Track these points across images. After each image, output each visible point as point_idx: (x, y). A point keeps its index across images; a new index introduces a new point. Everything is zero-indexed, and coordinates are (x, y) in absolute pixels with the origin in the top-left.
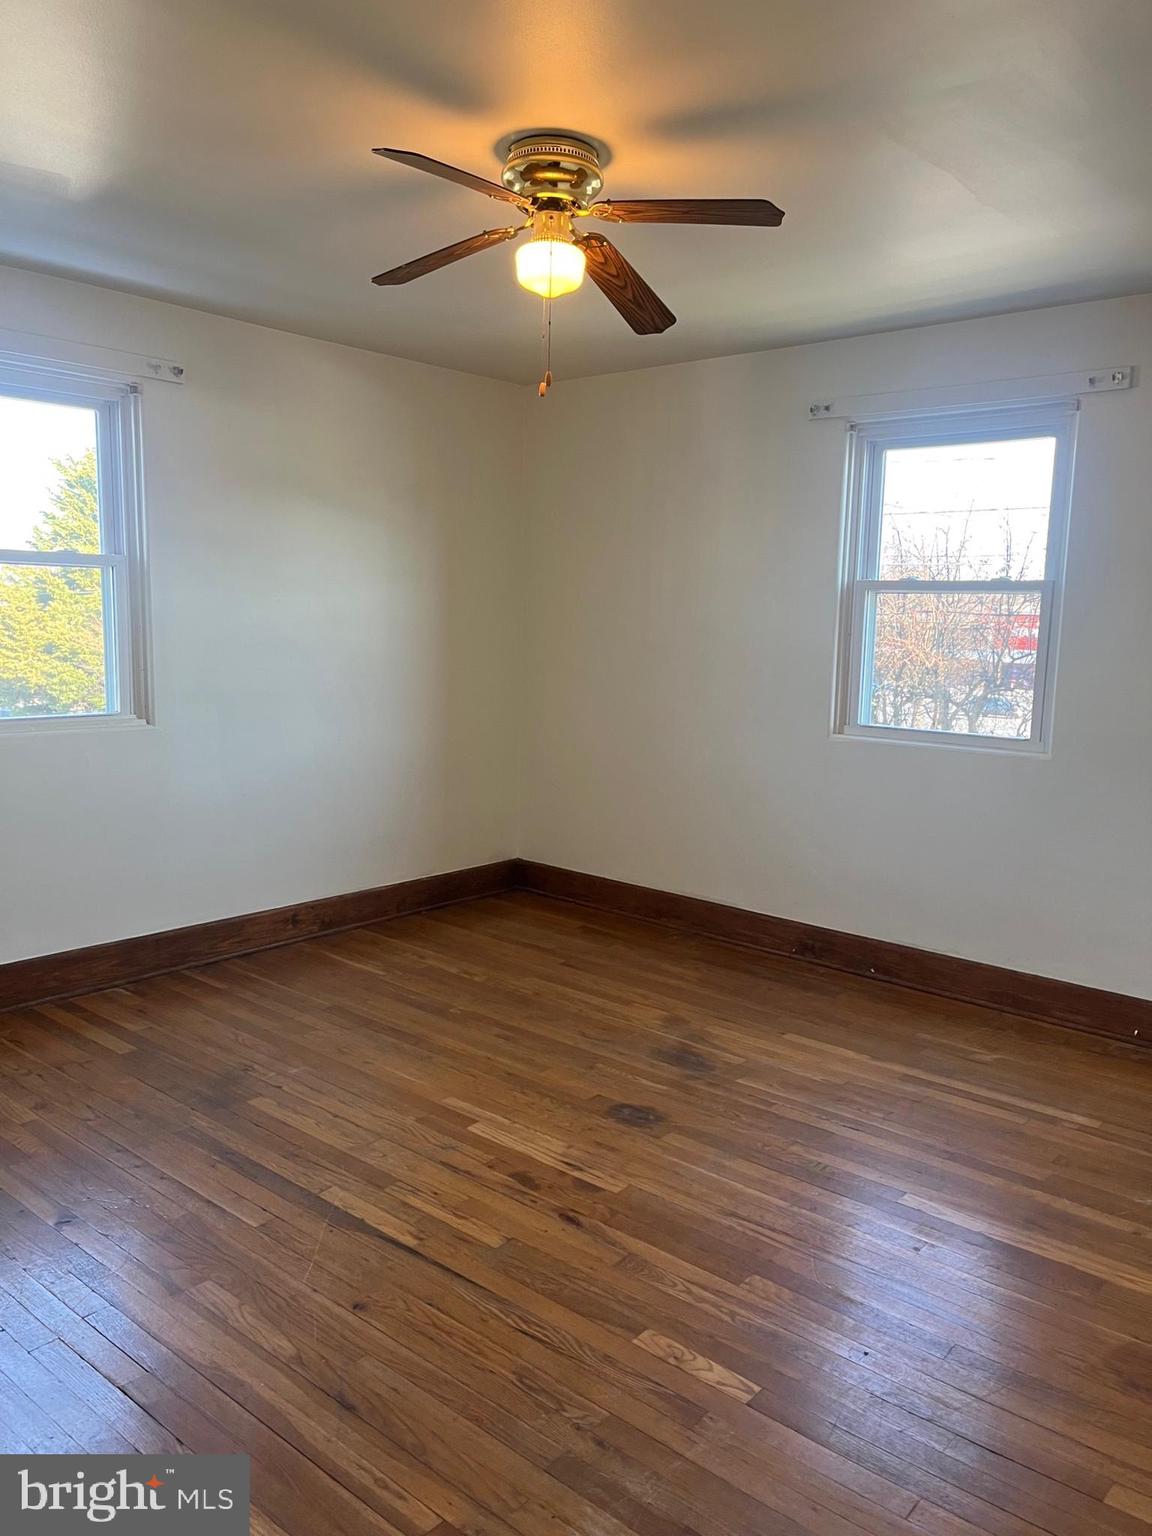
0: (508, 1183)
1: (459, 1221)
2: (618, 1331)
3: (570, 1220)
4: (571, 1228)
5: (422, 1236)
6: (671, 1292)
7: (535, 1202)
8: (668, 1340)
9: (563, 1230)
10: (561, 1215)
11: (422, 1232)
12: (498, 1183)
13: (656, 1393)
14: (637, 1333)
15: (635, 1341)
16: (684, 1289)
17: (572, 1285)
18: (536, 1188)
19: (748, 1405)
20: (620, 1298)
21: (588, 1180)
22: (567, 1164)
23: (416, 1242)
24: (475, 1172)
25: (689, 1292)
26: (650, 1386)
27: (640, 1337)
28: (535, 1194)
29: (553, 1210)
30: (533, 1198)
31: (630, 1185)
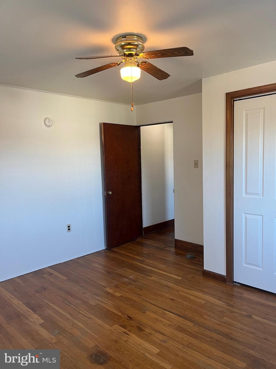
0: (145, 328)
1: (156, 317)
2: (124, 296)
3: (129, 317)
4: (130, 315)
5: (164, 313)
6: (112, 302)
7: (138, 322)
8: (116, 295)
9: (131, 315)
10: (131, 318)
11: (164, 314)
12: (147, 328)
13: (120, 288)
14: (121, 296)
15: (121, 295)
16: (109, 303)
17: (131, 303)
18: (137, 327)
19: (107, 287)
20: (122, 301)
21: (123, 329)
22: (128, 334)
23: (165, 312)
24: (154, 332)
25: (108, 302)
26: (121, 289)
27: (120, 295)
28: (138, 325)
29: (133, 320)
30: (138, 323)
31: (111, 327)
